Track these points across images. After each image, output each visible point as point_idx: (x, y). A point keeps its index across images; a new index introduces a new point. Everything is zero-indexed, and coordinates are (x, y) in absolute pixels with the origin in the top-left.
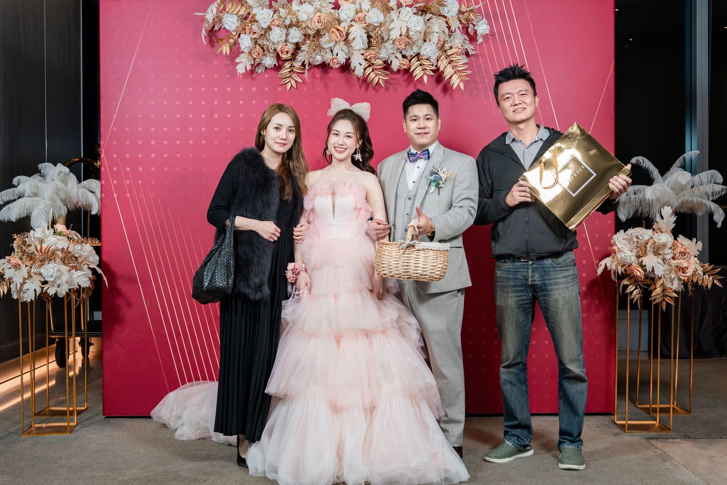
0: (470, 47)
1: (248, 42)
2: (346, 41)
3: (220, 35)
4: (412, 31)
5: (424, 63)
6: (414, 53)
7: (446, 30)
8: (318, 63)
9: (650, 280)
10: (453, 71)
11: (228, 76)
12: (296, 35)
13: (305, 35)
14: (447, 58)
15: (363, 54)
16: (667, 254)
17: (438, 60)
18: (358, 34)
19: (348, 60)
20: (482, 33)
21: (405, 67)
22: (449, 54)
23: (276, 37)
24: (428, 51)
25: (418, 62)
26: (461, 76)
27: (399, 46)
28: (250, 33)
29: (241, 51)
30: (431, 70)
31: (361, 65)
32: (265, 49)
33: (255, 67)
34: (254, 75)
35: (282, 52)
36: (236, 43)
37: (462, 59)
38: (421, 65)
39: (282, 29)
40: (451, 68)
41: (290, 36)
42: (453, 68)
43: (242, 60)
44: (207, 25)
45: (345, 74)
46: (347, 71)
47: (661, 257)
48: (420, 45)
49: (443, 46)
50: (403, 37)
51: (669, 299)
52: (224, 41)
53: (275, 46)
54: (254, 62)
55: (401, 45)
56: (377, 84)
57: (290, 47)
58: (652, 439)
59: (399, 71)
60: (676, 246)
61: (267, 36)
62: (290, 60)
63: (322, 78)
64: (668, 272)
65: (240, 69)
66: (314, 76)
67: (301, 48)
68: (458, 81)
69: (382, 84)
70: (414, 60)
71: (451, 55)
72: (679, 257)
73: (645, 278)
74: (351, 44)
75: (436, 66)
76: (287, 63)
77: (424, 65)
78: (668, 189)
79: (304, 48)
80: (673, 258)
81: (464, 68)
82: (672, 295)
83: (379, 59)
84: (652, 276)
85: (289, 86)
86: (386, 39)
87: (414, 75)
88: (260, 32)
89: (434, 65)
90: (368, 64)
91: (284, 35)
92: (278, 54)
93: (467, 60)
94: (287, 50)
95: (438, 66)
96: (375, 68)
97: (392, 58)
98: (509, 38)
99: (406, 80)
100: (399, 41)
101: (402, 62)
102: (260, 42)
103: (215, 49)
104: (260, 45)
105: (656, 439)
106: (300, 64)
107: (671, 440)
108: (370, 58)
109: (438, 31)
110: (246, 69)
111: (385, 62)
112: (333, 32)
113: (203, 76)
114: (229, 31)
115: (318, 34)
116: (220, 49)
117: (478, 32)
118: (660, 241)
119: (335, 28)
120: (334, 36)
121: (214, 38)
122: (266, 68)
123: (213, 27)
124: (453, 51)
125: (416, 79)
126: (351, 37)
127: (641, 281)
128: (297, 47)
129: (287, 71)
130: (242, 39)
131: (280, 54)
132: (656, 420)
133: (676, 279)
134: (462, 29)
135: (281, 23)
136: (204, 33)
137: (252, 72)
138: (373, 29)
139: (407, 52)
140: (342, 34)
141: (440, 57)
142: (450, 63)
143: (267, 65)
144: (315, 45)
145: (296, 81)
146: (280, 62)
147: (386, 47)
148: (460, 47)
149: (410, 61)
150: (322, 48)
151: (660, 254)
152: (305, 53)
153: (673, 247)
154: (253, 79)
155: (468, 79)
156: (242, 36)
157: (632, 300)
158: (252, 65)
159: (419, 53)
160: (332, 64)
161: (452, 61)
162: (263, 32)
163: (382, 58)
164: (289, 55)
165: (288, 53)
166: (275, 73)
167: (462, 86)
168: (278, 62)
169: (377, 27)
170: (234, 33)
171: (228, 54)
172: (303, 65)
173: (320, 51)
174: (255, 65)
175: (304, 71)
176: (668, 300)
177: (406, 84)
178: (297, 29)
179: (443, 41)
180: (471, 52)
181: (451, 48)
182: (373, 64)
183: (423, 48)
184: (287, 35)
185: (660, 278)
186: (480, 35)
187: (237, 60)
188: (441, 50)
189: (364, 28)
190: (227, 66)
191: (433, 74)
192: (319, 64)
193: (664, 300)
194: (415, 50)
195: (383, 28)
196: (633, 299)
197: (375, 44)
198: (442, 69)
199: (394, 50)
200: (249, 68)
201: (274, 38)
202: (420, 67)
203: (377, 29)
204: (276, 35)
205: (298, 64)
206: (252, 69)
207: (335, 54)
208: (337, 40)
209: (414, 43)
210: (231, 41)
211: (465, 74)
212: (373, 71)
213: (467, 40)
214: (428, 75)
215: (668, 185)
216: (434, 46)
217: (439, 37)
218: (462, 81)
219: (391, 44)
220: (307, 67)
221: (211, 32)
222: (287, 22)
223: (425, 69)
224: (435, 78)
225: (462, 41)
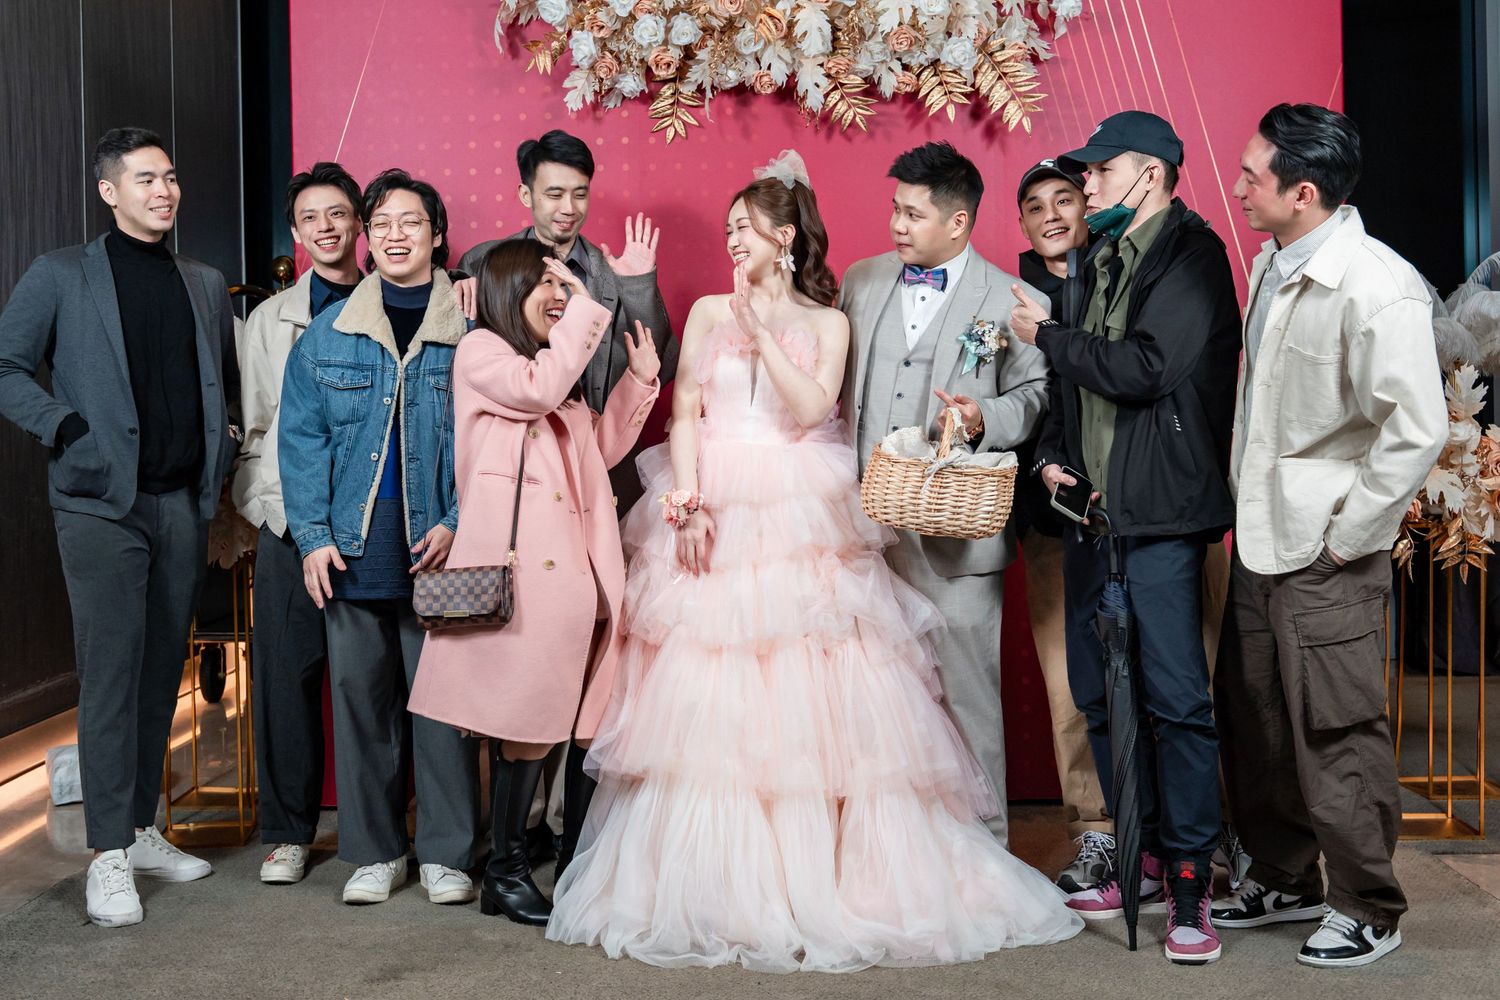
0: (1040, 45)
1: (588, 46)
2: (789, 38)
3: (531, 34)
4: (924, 15)
5: (949, 80)
6: (927, 59)
7: (993, 12)
8: (730, 86)
9: (1433, 520)
10: (1007, 95)
11: (548, 116)
12: (685, 30)
13: (704, 29)
14: (994, 69)
15: (822, 65)
16: (1468, 465)
17: (975, 73)
18: (813, 25)
19: (792, 77)
20: (1068, 15)
21: (908, 89)
22: (1000, 59)
23: (646, 36)
24: (956, 54)
25: (935, 78)
26: (1024, 104)
27: (897, 47)
28: (592, 28)
29: (574, 64)
30: (962, 94)
31: (818, 86)
32: (623, 59)
33: (602, 97)
34: (599, 114)
35: (657, 66)
36: (565, 50)
37: (1025, 70)
38: (940, 84)
39: (658, 18)
40: (1004, 89)
41: (673, 32)
42: (1008, 89)
43: (576, 84)
44: (504, 15)
45: (783, 106)
46: (788, 101)
47: (1456, 470)
48: (938, 42)
49: (985, 44)
50: (904, 27)
51: (1474, 560)
52: (541, 45)
53: (644, 54)
54: (600, 88)
55: (901, 43)
56: (850, 125)
57: (674, 55)
58: (1443, 853)
59: (895, 95)
60: (1486, 447)
61: (627, 34)
62: (673, 80)
63: (737, 116)
64: (1472, 504)
65: (573, 102)
66: (719, 112)
67: (696, 55)
68: (1019, 114)
69: (862, 126)
70: (925, 73)
71: (1004, 61)
72: (1495, 471)
73: (1422, 516)
74: (799, 45)
75: (973, 86)
76: (666, 87)
77: (947, 83)
78: (1460, 328)
79: (702, 55)
80: (1483, 474)
81: (1031, 87)
82: (1481, 549)
83: (856, 74)
84: (1436, 511)
85: (670, 133)
86: (868, 34)
87: (928, 104)
88: (612, 25)
89: (969, 84)
90: (833, 86)
91: (663, 29)
92: (649, 71)
93: (1036, 70)
94: (667, 59)
95: (977, 86)
96: (846, 93)
97: (882, 71)
98: (1120, 23)
99: (909, 116)
100: (897, 36)
101: (901, 79)
102: (612, 45)
103: (521, 62)
104: (611, 52)
105: (1453, 853)
106: (694, 88)
107: (1484, 856)
108: (837, 72)
109: (976, 12)
110: (584, 101)
111: (865, 79)
112: (761, 21)
113: (497, 118)
114: (550, 25)
115: (731, 26)
116: (533, 62)
117: (1058, 13)
118: (1455, 439)
119: (765, 13)
120: (765, 29)
121: (517, 40)
122: (624, 97)
123: (517, 19)
124: (1008, 53)
125: (931, 114)
126: (798, 31)
127: (1415, 523)
128: (689, 53)
129: (667, 102)
130: (577, 41)
131: (654, 68)
132: (1445, 811)
133: (1491, 518)
134: (1026, 7)
135: (655, 5)
136: (498, 29)
137: (596, 106)
138: (842, 13)
139: (913, 57)
140: (779, 25)
141: (980, 67)
142: (1000, 78)
143: (626, 91)
144: (724, 48)
145: (685, 123)
146: (653, 85)
147: (870, 48)
148: (1023, 45)
149: (918, 76)
150: (738, 54)
151: (1452, 466)
152: (705, 65)
153: (1482, 451)
154: (598, 120)
155: (1039, 110)
156: (576, 33)
157: (1395, 562)
158: (595, 92)
159: (939, 60)
160: (758, 85)
161: (1005, 74)
162: (618, 26)
163: (861, 73)
164: (672, 70)
165: (668, 65)
166: (642, 107)
167: (1027, 124)
168: (647, 85)
169: (850, 9)
170: (560, 30)
171: (549, 72)
172: (700, 90)
173: (735, 60)
174: (603, 92)
175: (701, 103)
176: (1471, 560)
177: (910, 122)
178: (689, 18)
179: (987, 34)
180: (1043, 55)
181: (1003, 47)
182: (842, 85)
183: (946, 49)
184: (668, 30)
185: (1455, 516)
186: (1062, 19)
187: (567, 84)
188: (980, 52)
189: (825, 12)
190: (545, 95)
191: (966, 102)
192: (732, 88)
193: (1463, 561)
194: (930, 53)
195: (864, 10)
196: (1398, 559)
197: (845, 43)
198: (984, 92)
199: (886, 54)
200: (590, 98)
201: (641, 36)
202: (938, 88)
203: (852, 12)
204: (647, 30)
205: (688, 89)
206: (596, 100)
207: (764, 67)
208: (770, 37)
209: (928, 39)
210: (555, 45)
211: (1033, 100)
212: (842, 98)
213: (1033, 29)
214: (956, 104)
215: (1459, 320)
216: (969, 45)
217: (979, 26)
218: (1026, 114)
219: (879, 43)
220: (709, 94)
221: (513, 29)
222: (669, 3)
223: (951, 92)
224: (968, 109)
225: (1024, 32)
